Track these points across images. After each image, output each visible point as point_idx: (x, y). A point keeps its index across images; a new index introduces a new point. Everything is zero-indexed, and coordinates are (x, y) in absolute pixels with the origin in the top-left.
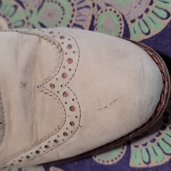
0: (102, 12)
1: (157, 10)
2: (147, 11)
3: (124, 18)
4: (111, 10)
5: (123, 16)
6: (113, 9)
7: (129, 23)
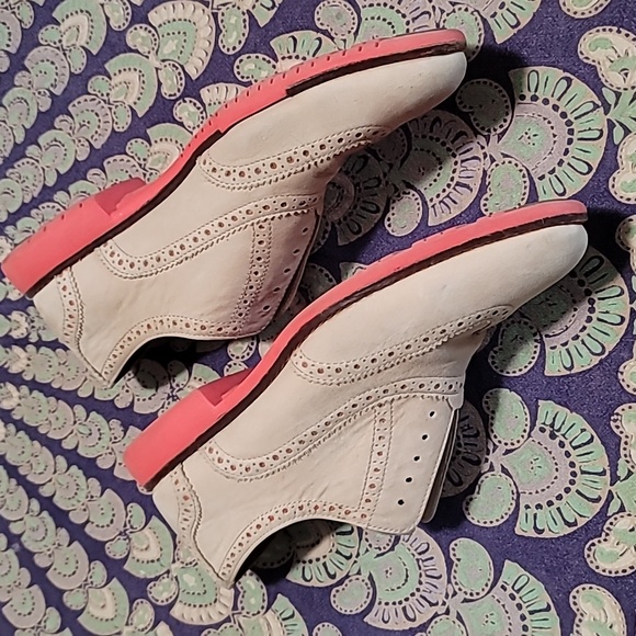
0: (497, 165)
1: (574, 163)
2: (561, 163)
3: (529, 174)
4: (510, 162)
5: (527, 170)
6: (514, 162)
7: (536, 180)
